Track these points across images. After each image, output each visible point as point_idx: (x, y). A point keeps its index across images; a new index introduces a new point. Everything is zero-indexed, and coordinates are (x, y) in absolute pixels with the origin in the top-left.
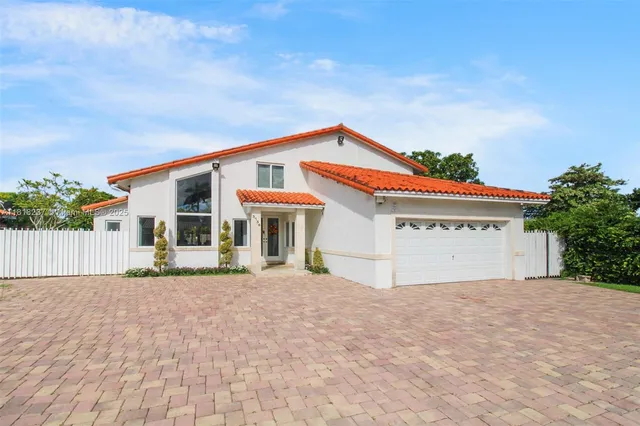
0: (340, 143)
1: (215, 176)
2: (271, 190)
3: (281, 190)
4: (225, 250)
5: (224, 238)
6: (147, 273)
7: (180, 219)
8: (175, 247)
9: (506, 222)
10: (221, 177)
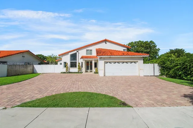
0: (106, 43)
1: (77, 53)
2: (89, 55)
3: (92, 55)
4: (79, 68)
5: (79, 66)
6: (64, 73)
7: (71, 62)
8: (70, 68)
9: (138, 61)
10: (79, 53)
